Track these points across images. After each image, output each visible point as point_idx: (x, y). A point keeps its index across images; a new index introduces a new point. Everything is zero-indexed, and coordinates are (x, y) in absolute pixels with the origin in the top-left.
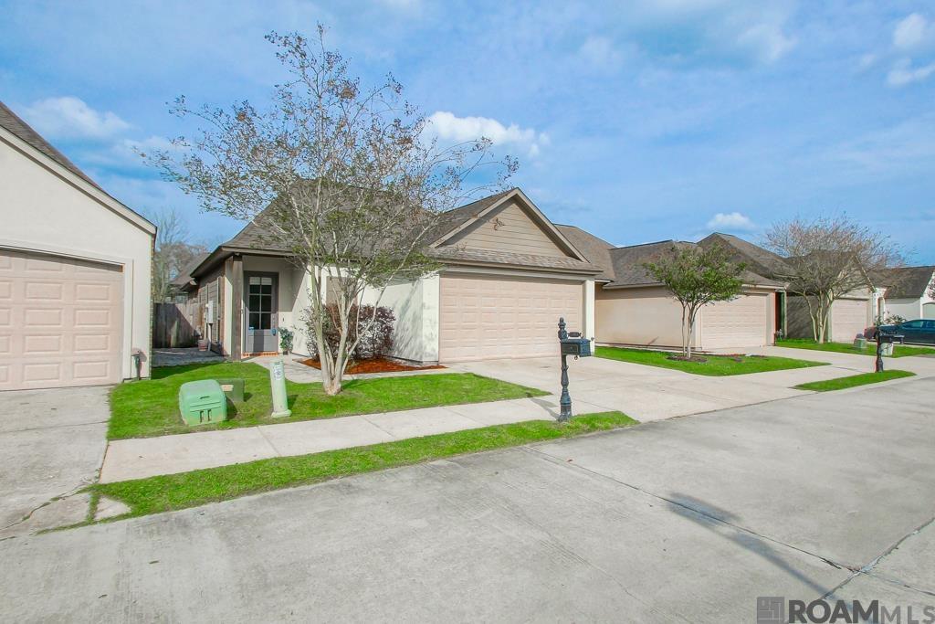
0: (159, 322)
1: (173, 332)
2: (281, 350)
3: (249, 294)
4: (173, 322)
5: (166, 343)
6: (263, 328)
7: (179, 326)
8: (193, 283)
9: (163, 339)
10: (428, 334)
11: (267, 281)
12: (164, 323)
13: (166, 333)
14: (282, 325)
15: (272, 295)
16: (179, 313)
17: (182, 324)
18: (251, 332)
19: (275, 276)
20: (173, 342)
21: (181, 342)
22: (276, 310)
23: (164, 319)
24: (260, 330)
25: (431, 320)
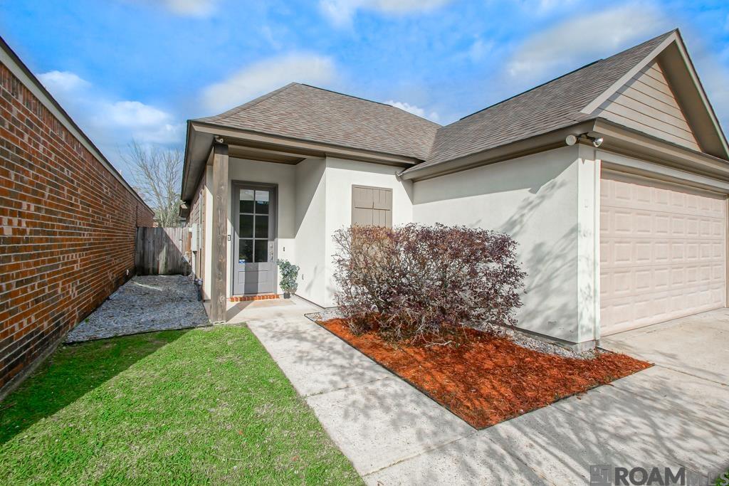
0: (147, 247)
1: (162, 258)
2: (280, 291)
3: (238, 214)
4: (161, 247)
5: (153, 269)
6: (257, 261)
7: (168, 252)
8: (184, 207)
9: (151, 266)
11: (263, 196)
12: (152, 248)
13: (154, 259)
14: (282, 256)
15: (270, 216)
16: (168, 238)
17: (171, 249)
18: (241, 266)
19: (273, 189)
20: (161, 268)
21: (170, 268)
22: (275, 236)
23: (151, 244)
24: (253, 264)
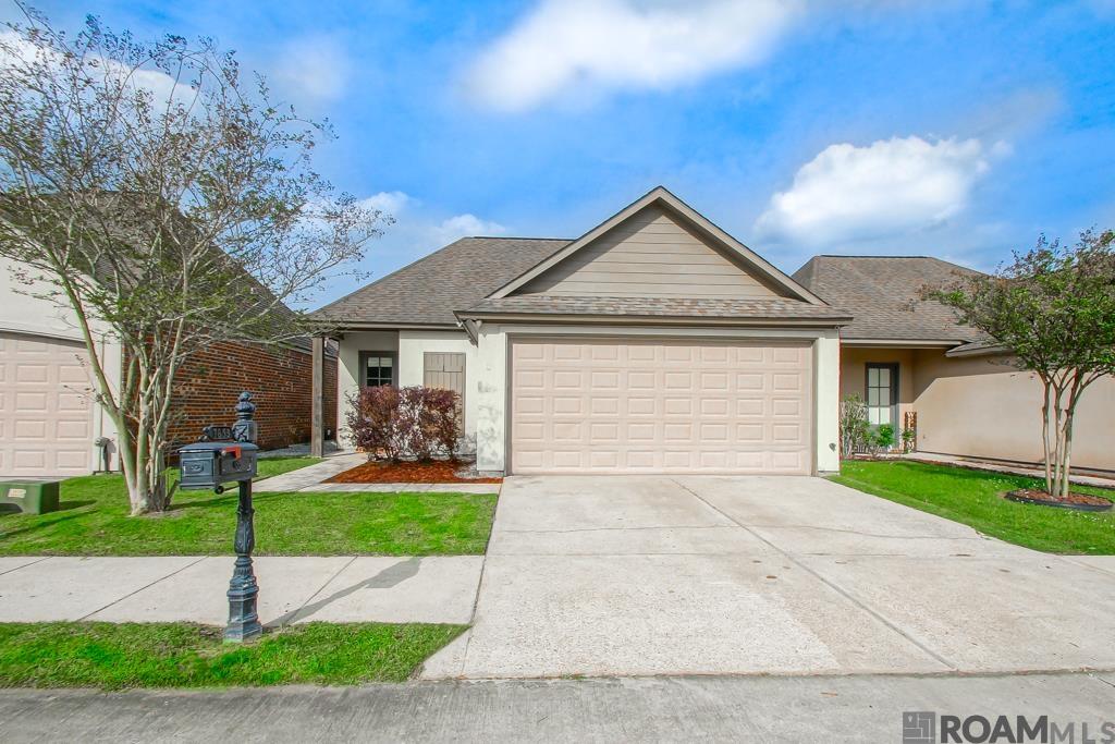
10: (484, 429)
11: (387, 362)
25: (491, 409)
